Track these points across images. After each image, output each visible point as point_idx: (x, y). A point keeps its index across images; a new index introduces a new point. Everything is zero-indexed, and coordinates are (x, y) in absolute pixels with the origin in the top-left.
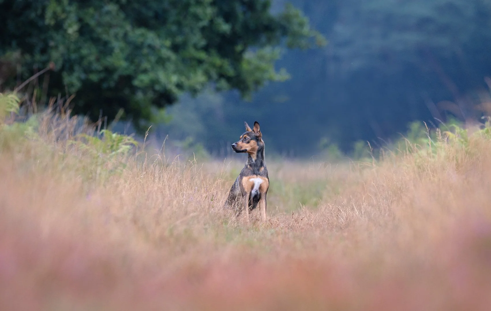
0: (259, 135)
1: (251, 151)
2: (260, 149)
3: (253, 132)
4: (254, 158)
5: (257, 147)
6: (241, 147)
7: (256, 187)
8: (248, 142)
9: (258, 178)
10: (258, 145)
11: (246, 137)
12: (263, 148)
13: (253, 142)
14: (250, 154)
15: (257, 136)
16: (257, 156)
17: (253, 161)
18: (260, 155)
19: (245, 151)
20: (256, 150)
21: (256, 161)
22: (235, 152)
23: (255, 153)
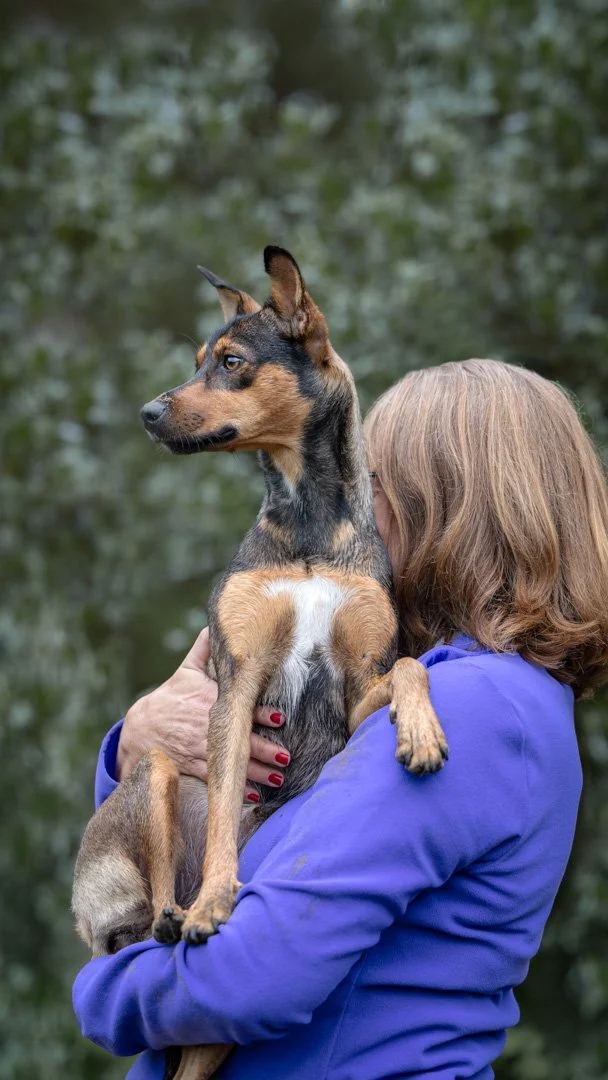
0: (302, 325)
1: (269, 432)
2: (321, 416)
3: (269, 312)
4: (292, 471)
5: (303, 408)
6: (200, 419)
7: (310, 634)
8: (245, 383)
9: (317, 576)
10: (306, 390)
11: (225, 348)
12: (343, 407)
13: (276, 377)
14: (263, 453)
15: (295, 334)
16: (310, 459)
17: (286, 495)
18: (324, 451)
19: (226, 438)
20: (298, 427)
21: (301, 488)
22: (166, 448)
23: (295, 441)
